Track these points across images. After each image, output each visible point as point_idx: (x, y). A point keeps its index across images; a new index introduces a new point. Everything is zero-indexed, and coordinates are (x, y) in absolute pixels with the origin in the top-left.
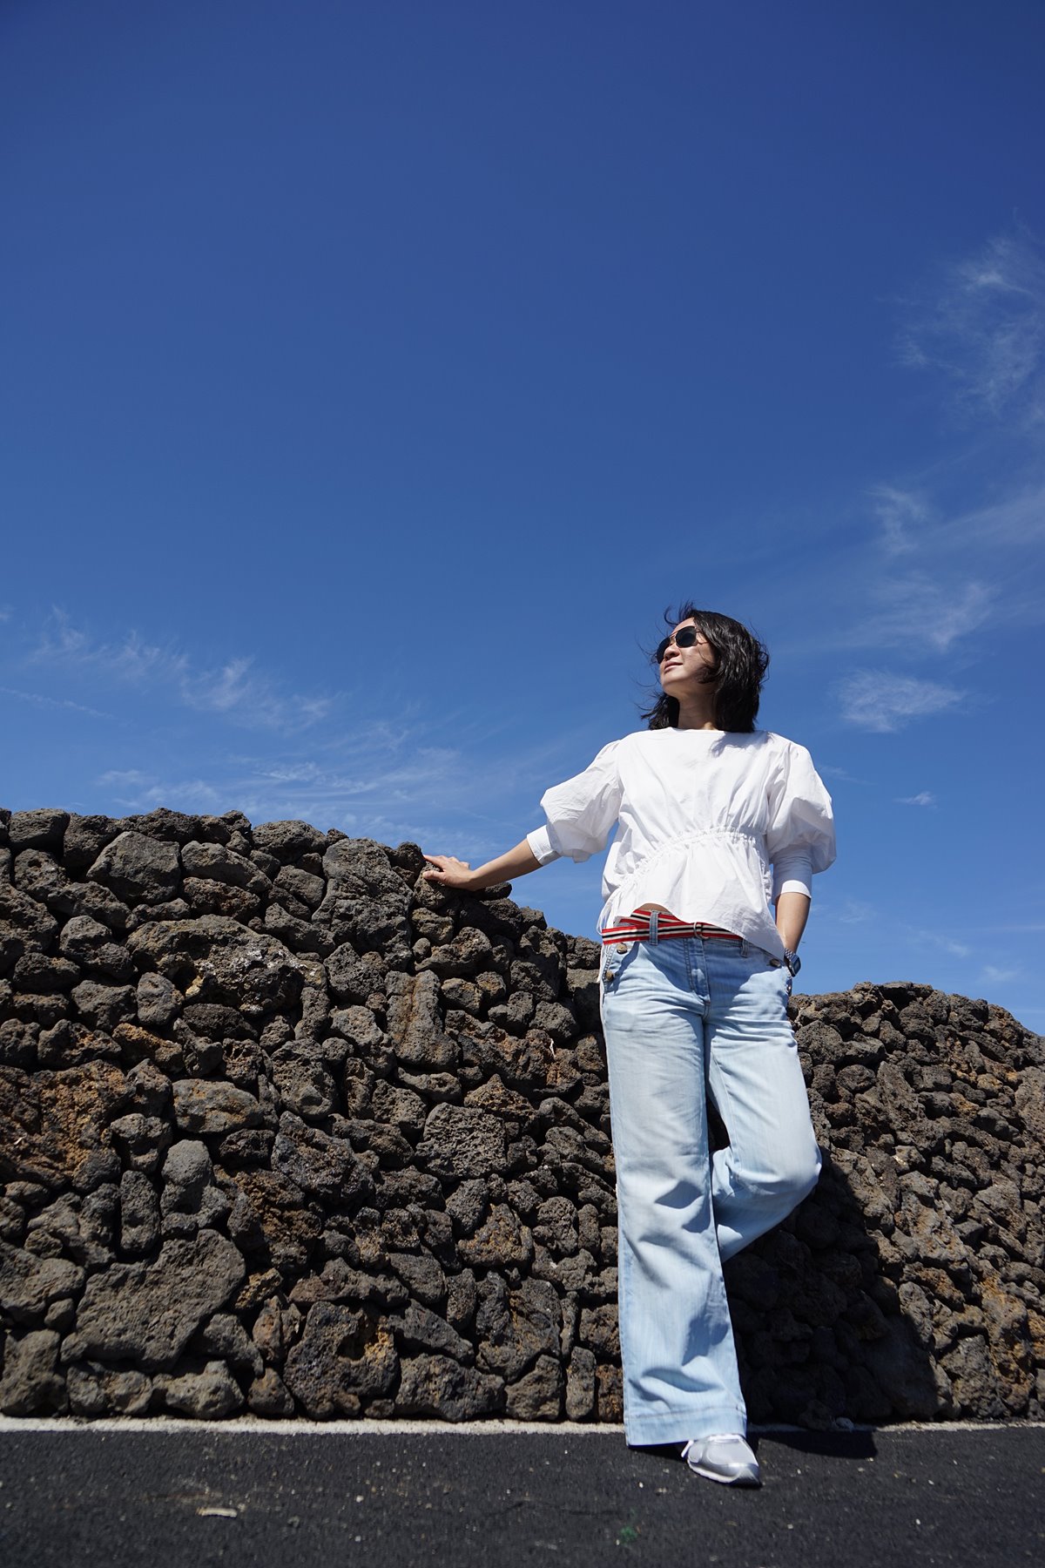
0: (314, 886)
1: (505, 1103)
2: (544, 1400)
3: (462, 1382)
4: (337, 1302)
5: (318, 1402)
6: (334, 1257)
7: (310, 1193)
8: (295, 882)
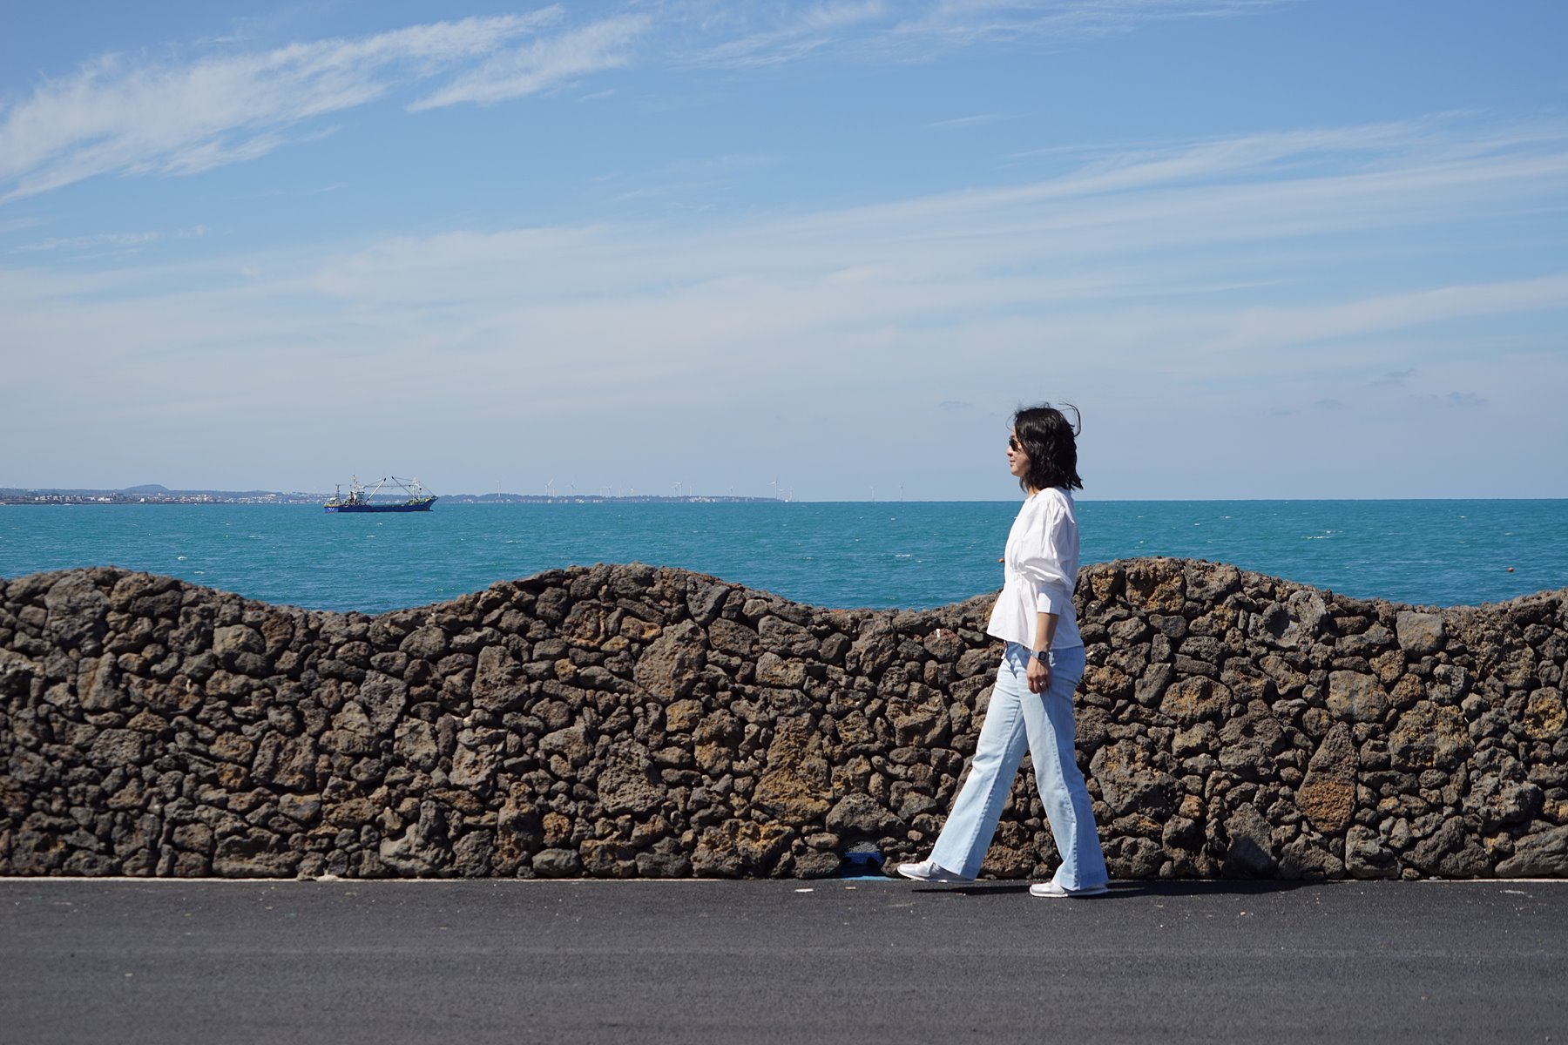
0: (40, 616)
1: (144, 724)
2: (139, 868)
3: (95, 861)
4: (34, 830)
5: (24, 870)
6: (35, 811)
7: (24, 785)
8: (29, 616)
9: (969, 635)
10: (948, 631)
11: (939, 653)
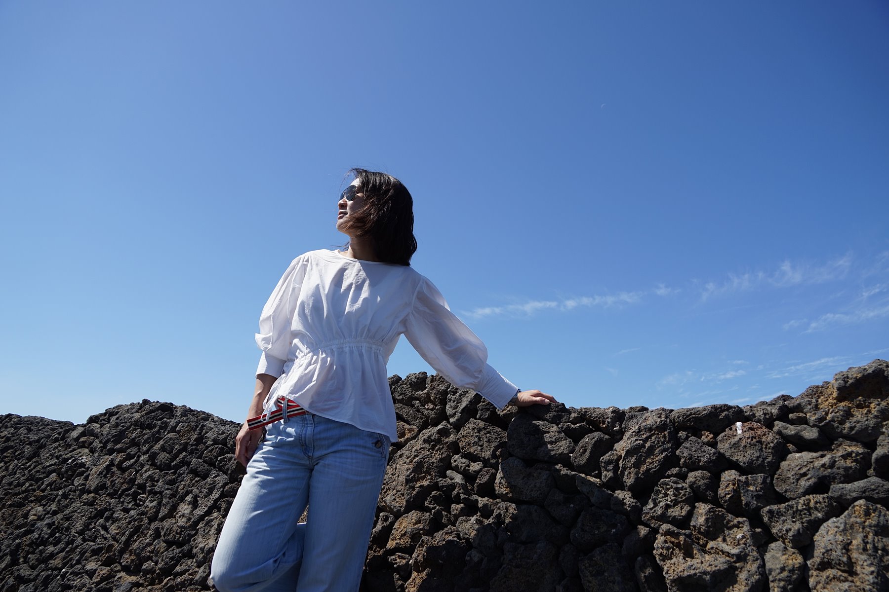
9: (791, 430)
10: (755, 425)
11: (742, 458)
